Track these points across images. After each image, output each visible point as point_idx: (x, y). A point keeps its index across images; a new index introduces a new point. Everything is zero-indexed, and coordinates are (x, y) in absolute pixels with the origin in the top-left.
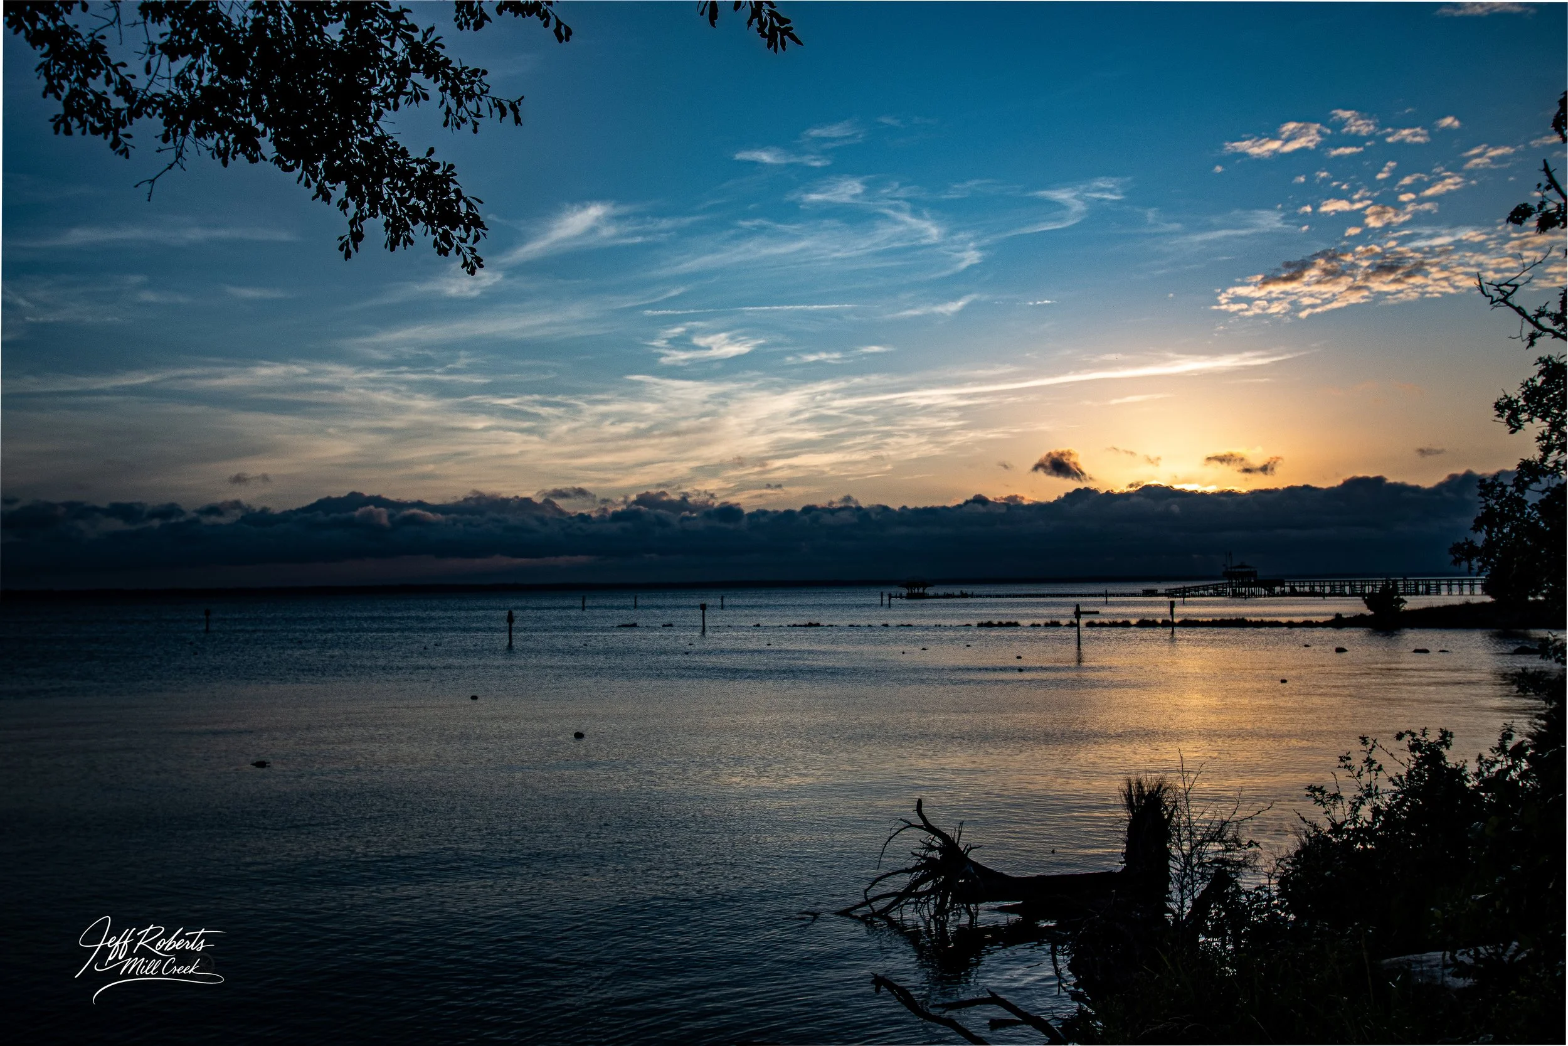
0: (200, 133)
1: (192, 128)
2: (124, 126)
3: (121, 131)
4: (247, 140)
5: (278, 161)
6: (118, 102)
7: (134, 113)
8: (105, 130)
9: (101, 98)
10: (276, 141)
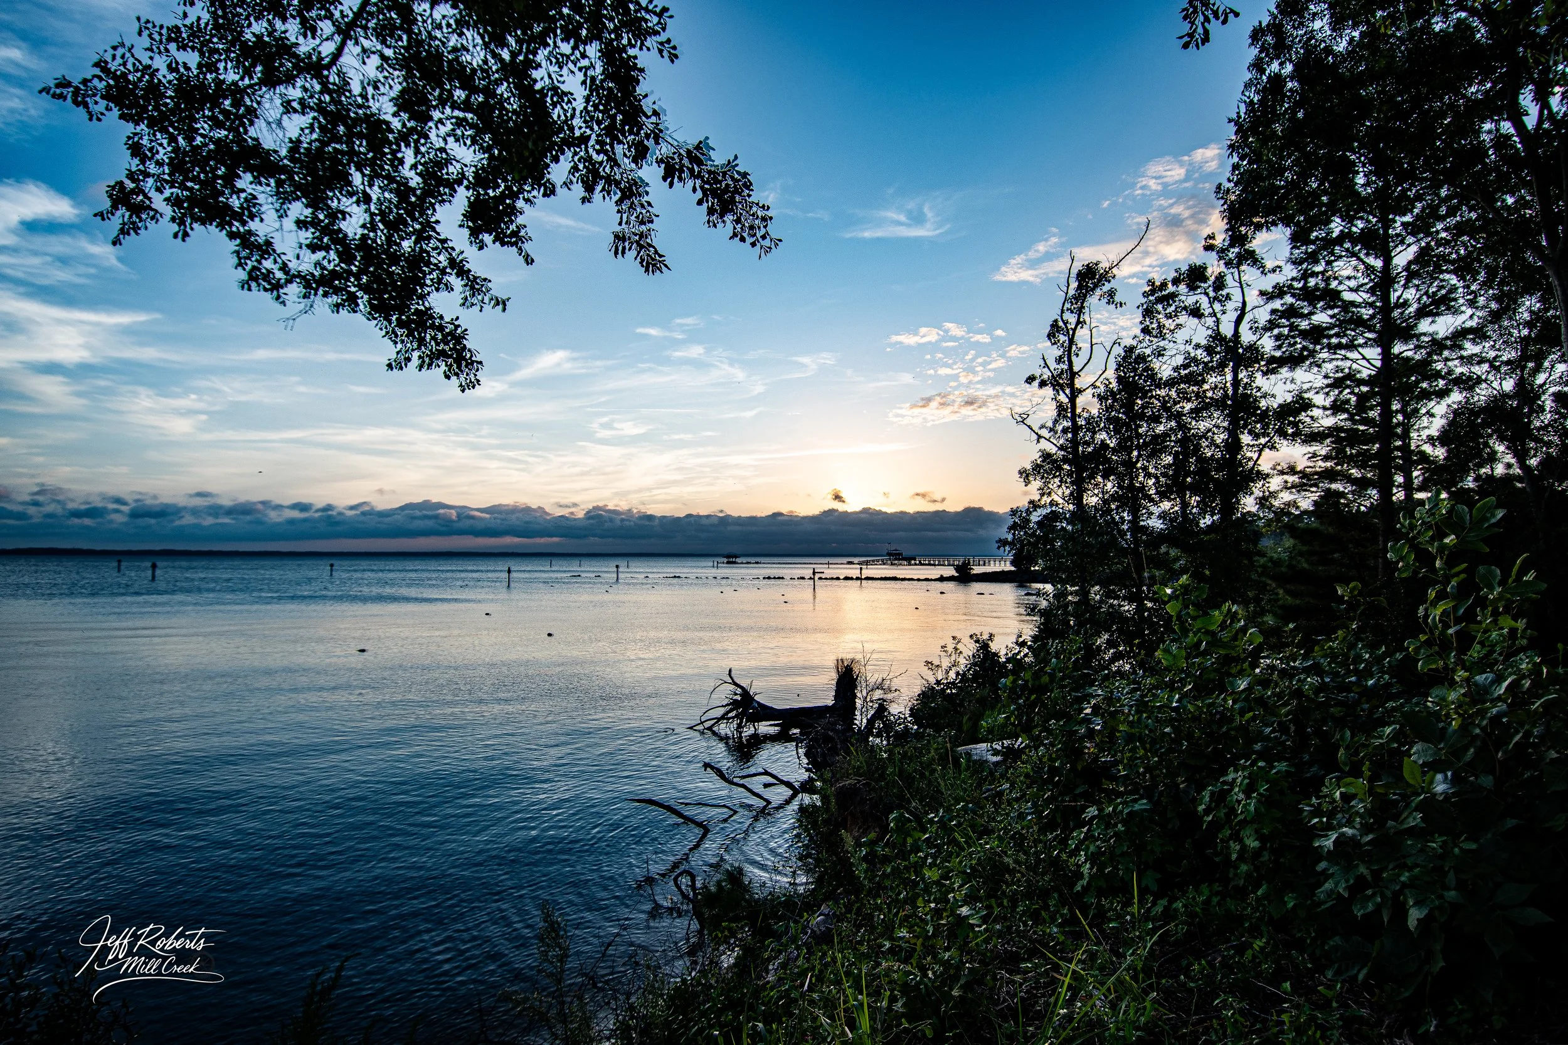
0: (325, 295)
1: (321, 292)
2: (282, 287)
3: (281, 291)
4: (352, 300)
5: (370, 313)
6: (279, 275)
7: (289, 281)
8: (272, 290)
9: (269, 272)
10: (369, 302)
